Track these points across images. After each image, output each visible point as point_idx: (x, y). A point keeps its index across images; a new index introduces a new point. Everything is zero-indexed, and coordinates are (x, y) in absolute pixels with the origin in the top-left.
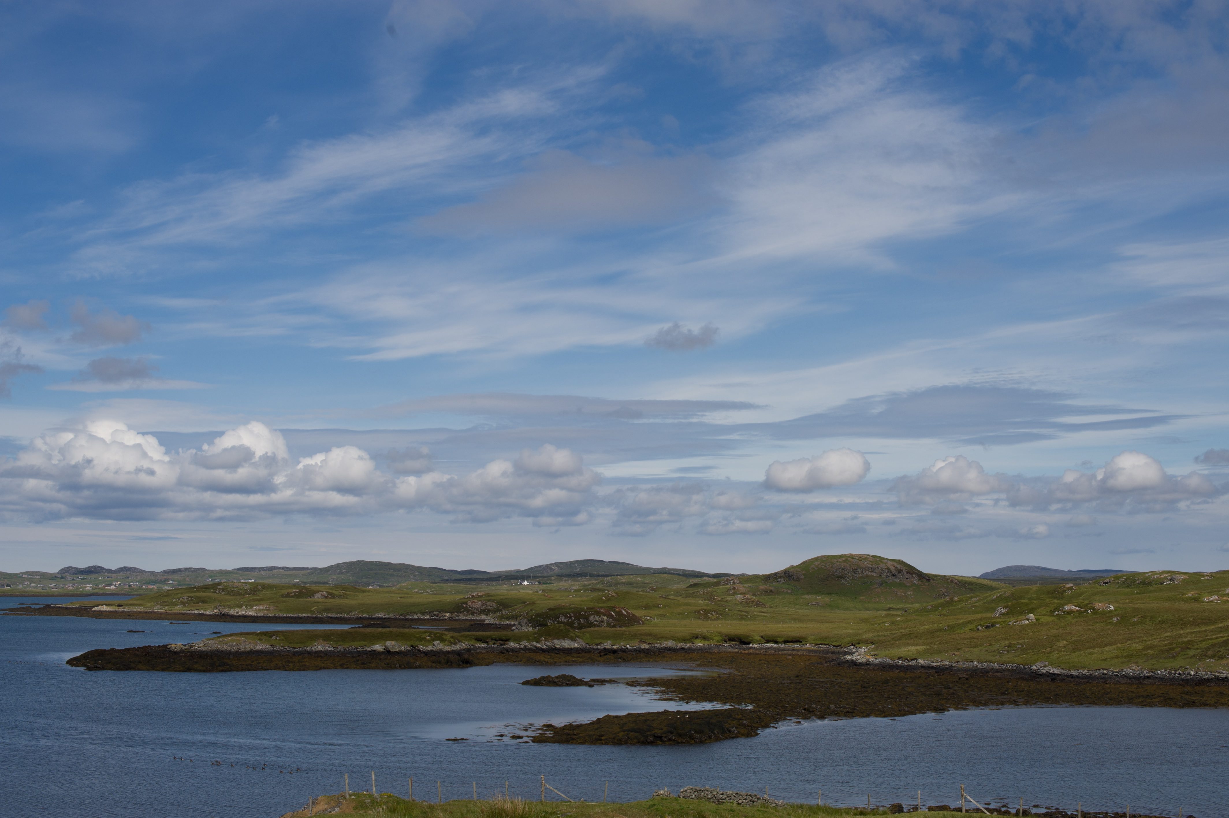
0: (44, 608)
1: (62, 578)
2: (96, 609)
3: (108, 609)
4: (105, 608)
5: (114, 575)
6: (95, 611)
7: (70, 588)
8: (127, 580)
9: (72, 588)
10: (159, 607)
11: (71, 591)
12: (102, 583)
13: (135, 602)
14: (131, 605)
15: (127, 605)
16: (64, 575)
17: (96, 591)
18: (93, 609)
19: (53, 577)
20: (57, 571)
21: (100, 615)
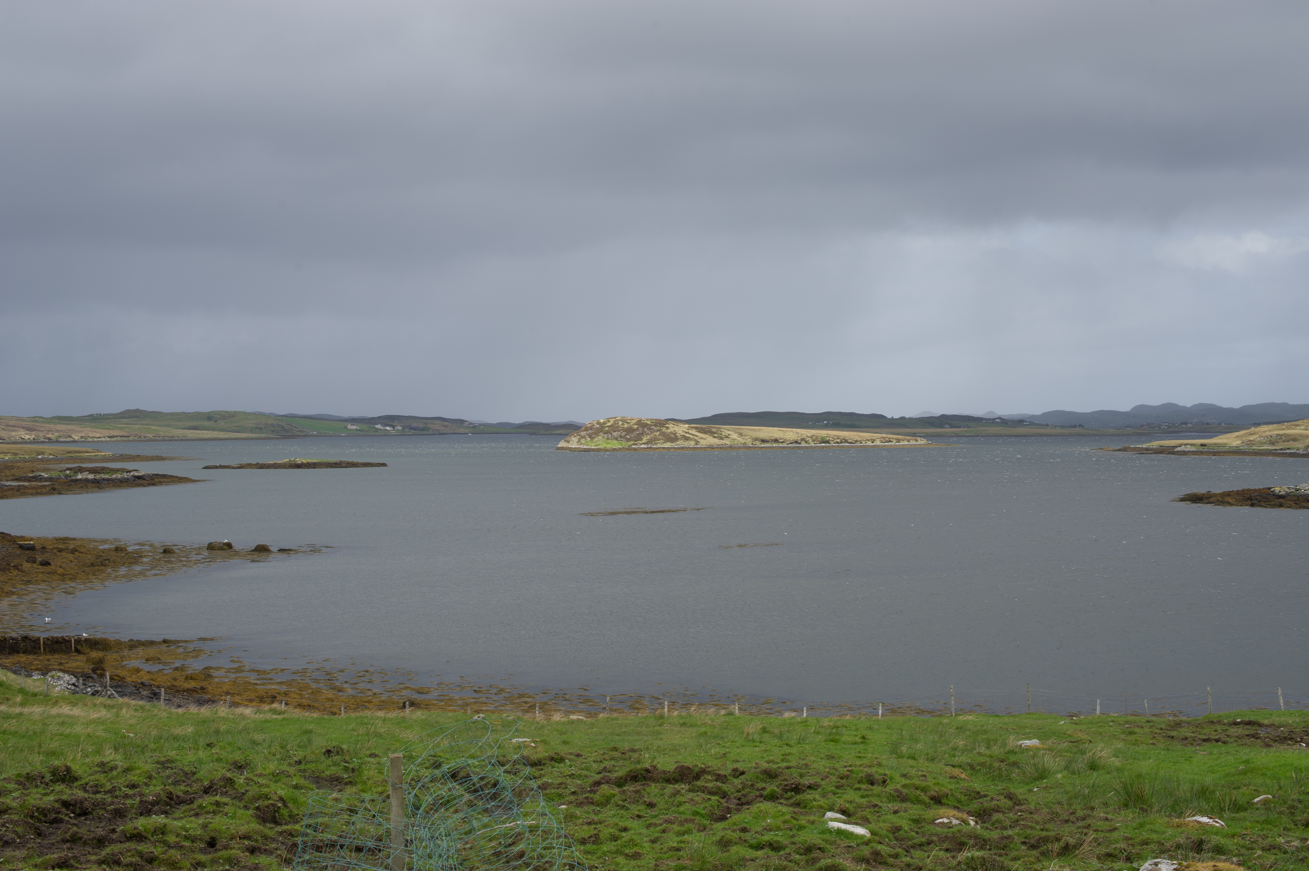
1: (1135, 416)
2: (1179, 449)
3: (1193, 449)
4: (1189, 448)
5: (1189, 411)
16: (1137, 414)
18: (1176, 450)
19: (1126, 416)
20: (1130, 410)
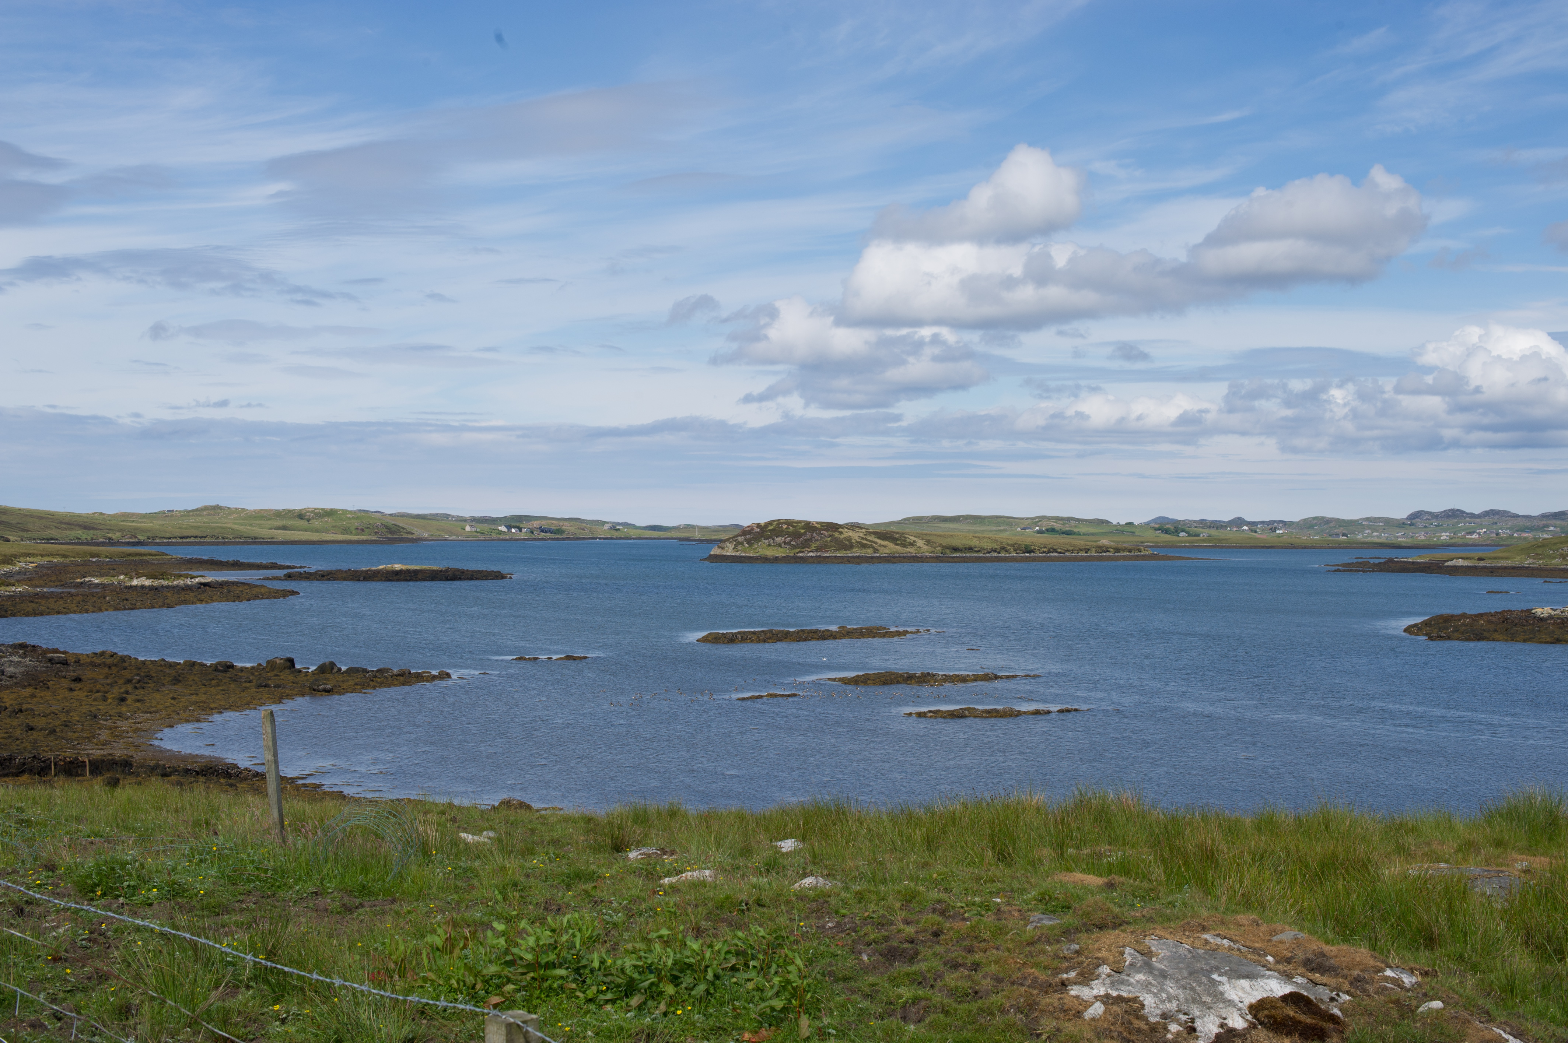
0: (1385, 563)
1: (1412, 524)
2: (1449, 563)
3: (1466, 563)
4: (1461, 562)
5: (1478, 520)
6: (1448, 566)
7: (1421, 537)
8: (1495, 527)
9: (1423, 538)
10: (1531, 561)
11: (1422, 541)
12: (1460, 531)
13: (1500, 555)
14: (1495, 558)
15: (1490, 558)
16: (1414, 521)
17: (1453, 541)
18: (1446, 564)
19: (1400, 524)
20: (1405, 517)
21: (1455, 571)
